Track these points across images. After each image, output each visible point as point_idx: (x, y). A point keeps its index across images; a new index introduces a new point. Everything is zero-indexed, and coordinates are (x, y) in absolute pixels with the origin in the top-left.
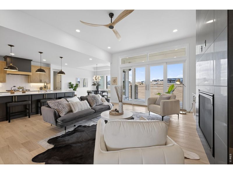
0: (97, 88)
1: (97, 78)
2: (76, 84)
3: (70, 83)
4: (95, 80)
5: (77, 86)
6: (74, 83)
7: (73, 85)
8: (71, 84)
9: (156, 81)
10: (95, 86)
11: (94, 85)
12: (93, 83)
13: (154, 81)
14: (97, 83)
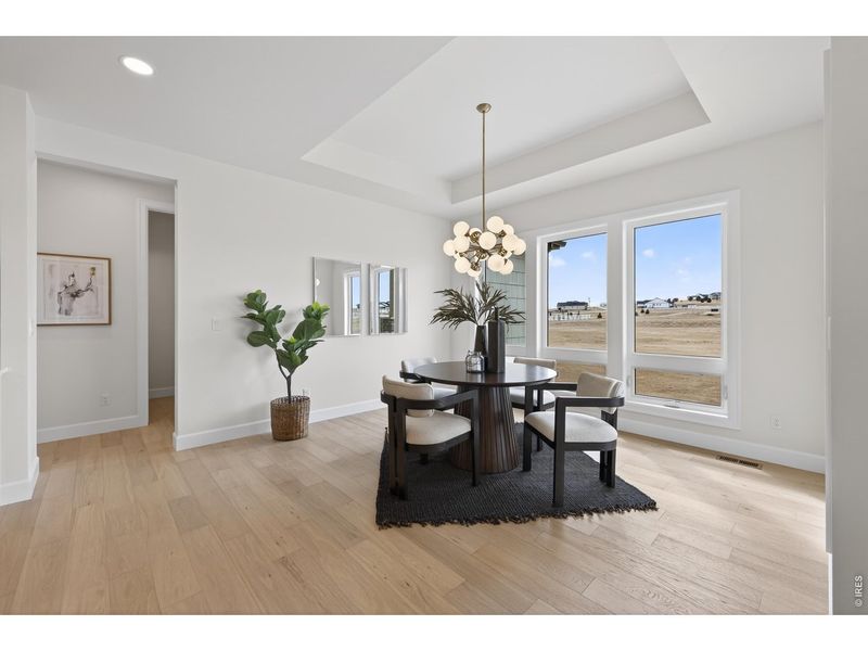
0: (490, 348)
1: (487, 241)
2: (308, 313)
3: (254, 300)
4: (462, 265)
5: (312, 325)
6: (291, 300)
7: (278, 314)
8: (261, 309)
9: (706, 299)
10: (467, 333)
11: (456, 312)
12: (444, 301)
13: (698, 299)
14: (484, 294)
